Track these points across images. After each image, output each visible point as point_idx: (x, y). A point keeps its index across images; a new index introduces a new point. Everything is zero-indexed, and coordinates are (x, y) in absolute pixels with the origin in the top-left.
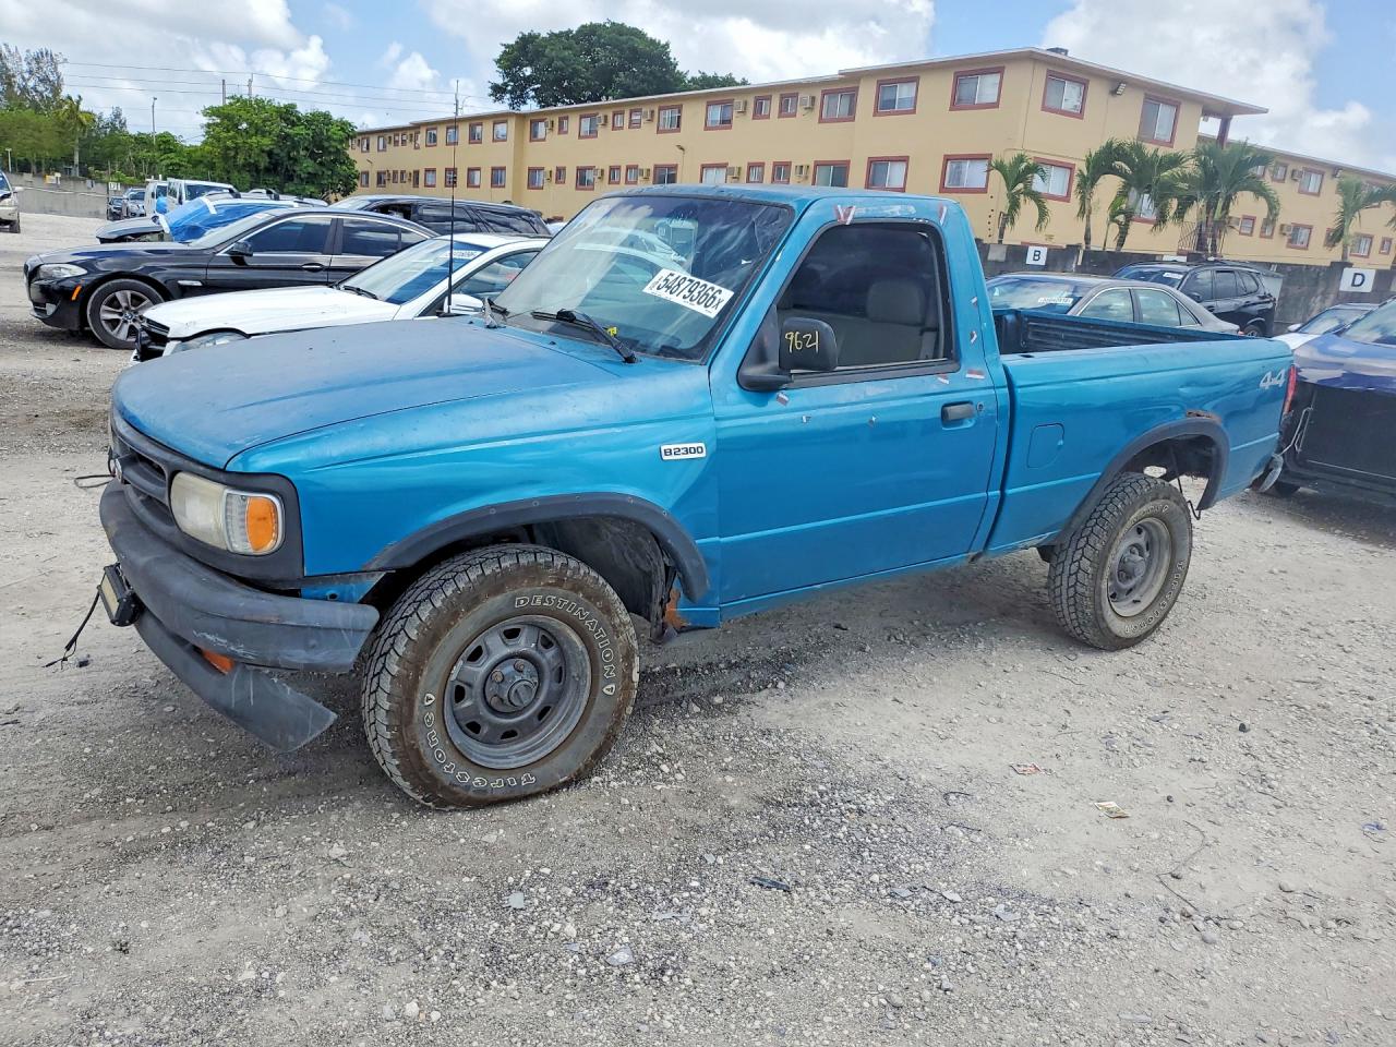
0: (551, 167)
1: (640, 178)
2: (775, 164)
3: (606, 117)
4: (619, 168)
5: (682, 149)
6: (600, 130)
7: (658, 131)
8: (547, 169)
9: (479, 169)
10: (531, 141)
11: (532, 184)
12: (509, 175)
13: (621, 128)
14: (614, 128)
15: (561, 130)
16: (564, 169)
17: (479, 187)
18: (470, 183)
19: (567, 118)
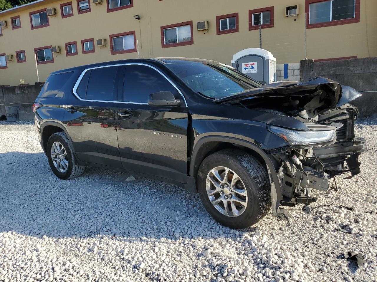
1: (97, 47)
2: (251, 12)
3: (55, 9)
4: (74, 43)
5: (139, 18)
6: (51, 20)
7: (109, 10)
8: (8, 53)
13: (72, 15)
14: (63, 16)
15: (15, 26)
19: (18, 17)
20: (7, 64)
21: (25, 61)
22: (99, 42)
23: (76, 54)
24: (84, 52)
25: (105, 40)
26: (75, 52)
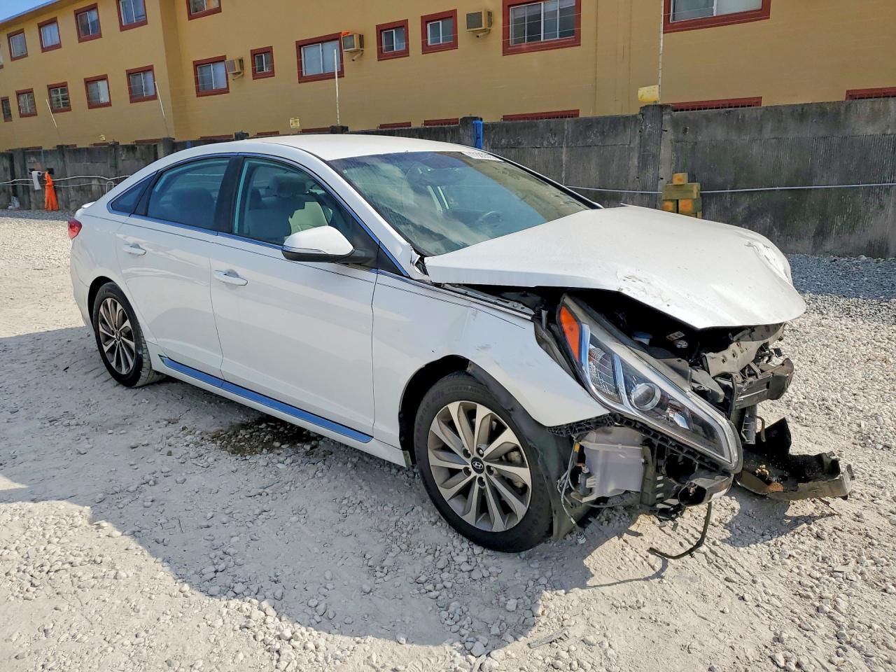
0: (240, 50)
1: (464, 35)
8: (232, 56)
9: (104, 78)
10: (191, 17)
11: (203, 90)
12: (161, 81)
16: (268, 51)
17: (108, 104)
18: (93, 104)
20: (228, 83)
21: (272, 74)
22: (474, 20)
23: (405, 53)
24: (426, 49)
25: (490, 14)
26: (403, 48)
